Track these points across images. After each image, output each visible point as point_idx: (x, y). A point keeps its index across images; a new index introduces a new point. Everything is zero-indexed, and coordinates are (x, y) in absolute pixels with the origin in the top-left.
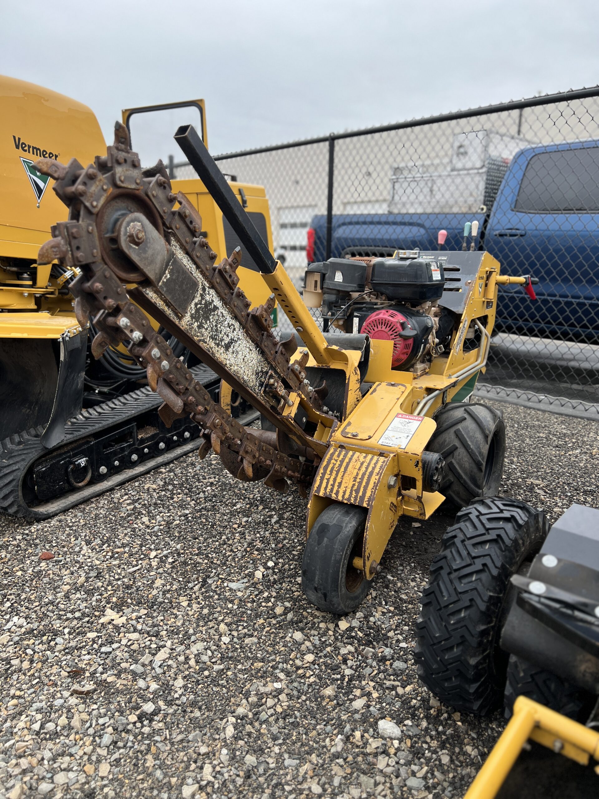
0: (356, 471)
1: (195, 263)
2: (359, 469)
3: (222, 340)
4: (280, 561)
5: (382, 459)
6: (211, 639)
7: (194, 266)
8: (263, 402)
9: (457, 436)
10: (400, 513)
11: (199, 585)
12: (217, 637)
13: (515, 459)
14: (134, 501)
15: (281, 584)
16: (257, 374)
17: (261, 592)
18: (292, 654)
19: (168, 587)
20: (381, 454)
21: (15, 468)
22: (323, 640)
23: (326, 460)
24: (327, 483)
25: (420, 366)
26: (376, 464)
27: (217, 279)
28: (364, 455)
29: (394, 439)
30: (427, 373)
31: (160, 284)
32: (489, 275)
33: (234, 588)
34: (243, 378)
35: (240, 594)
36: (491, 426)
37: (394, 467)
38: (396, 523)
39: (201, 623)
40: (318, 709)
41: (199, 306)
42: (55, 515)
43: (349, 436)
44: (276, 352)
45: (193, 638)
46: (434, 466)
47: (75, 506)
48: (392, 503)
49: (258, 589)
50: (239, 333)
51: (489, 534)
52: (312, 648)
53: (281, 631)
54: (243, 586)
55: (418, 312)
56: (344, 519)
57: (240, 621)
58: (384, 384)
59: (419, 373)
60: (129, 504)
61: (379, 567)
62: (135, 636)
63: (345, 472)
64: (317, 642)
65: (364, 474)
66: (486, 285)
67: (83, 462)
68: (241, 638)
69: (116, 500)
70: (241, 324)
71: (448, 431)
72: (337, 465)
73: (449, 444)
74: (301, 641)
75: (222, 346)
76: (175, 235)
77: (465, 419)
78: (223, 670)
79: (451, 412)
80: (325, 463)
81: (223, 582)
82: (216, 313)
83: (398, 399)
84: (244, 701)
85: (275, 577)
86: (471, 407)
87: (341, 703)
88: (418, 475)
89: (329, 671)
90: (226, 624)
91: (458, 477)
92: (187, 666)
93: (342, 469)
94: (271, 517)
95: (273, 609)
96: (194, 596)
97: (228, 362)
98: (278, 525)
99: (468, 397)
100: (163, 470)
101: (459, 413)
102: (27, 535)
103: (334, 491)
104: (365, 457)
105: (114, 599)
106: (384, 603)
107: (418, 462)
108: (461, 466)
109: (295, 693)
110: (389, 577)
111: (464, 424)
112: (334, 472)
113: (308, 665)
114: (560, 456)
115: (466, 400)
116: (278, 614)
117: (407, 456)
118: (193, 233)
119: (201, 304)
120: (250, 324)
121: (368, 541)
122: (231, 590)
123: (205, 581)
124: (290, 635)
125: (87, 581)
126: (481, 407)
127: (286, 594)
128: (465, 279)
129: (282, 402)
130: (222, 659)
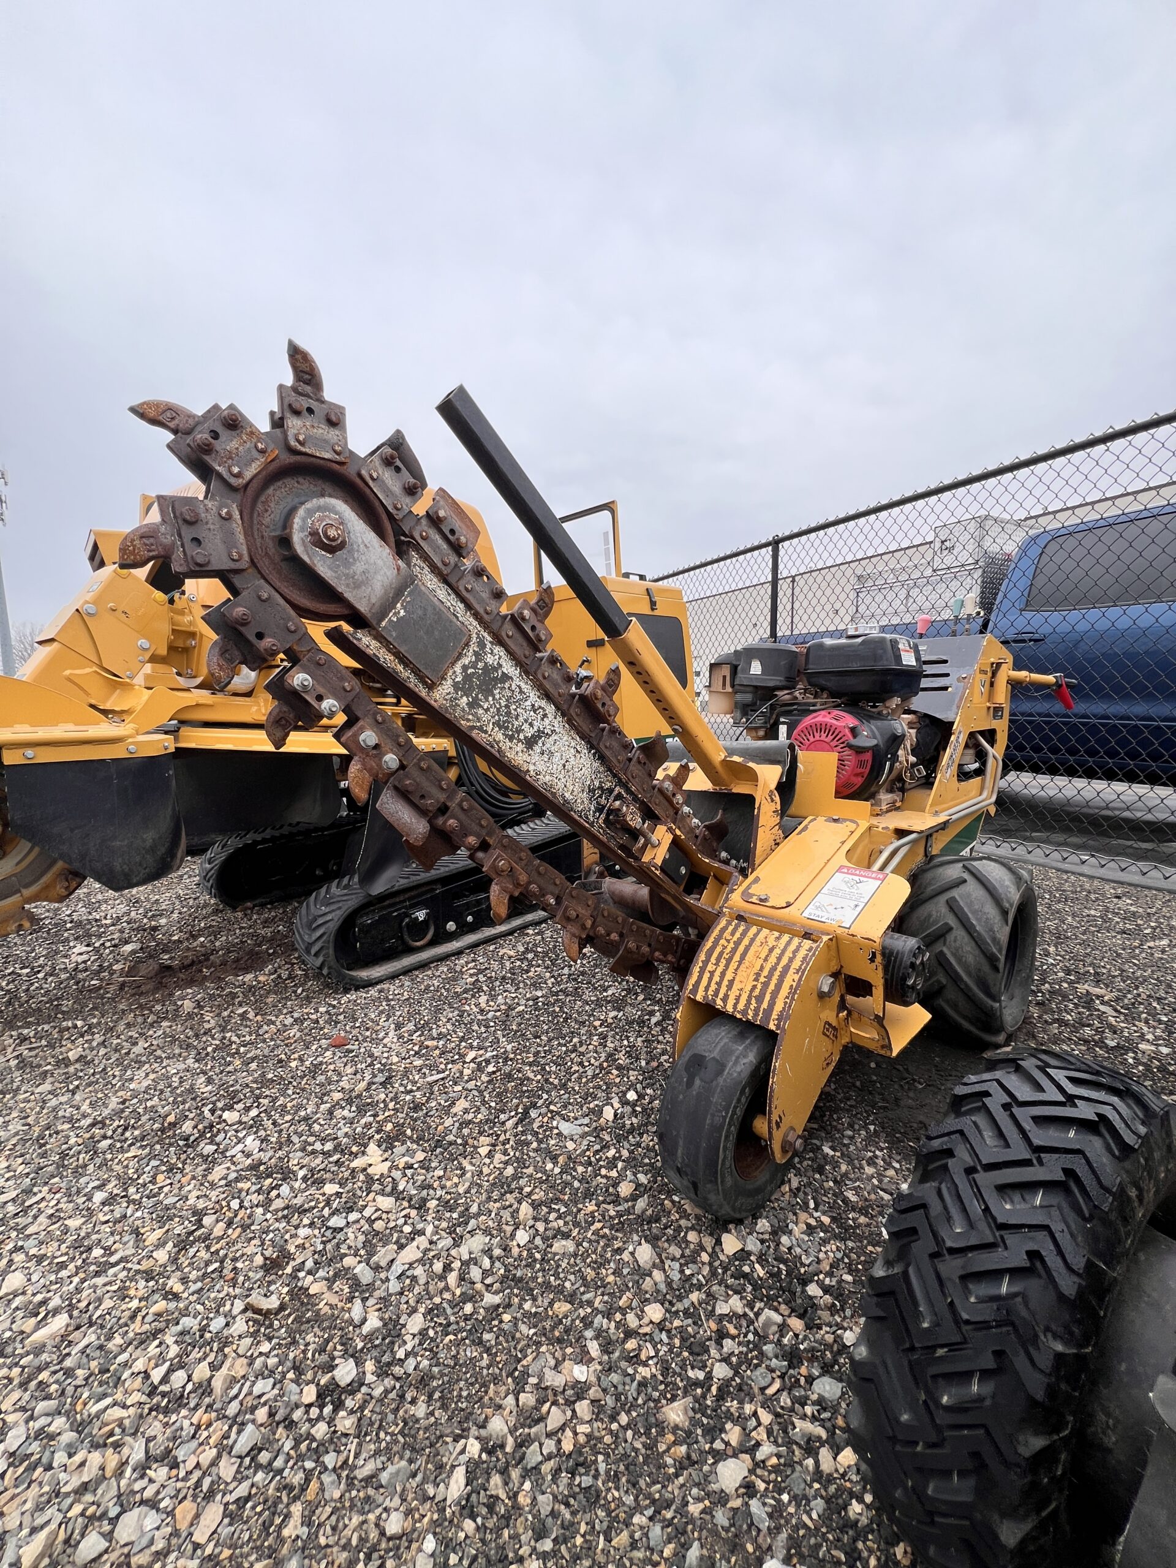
0: (760, 962)
1: (463, 600)
2: (766, 960)
3: (519, 730)
4: (649, 1091)
5: (807, 944)
6: (500, 1230)
7: (462, 606)
8: (604, 839)
9: (951, 909)
10: (845, 1040)
11: (515, 1119)
12: (509, 1229)
13: (1052, 949)
14: (480, 971)
15: (641, 1135)
16: (591, 791)
17: (606, 1147)
18: (624, 1298)
19: (470, 1116)
20: (807, 936)
21: (329, 917)
22: (688, 1272)
23: (712, 939)
24: (710, 979)
25: (885, 797)
26: (795, 952)
27: (509, 630)
28: (777, 934)
29: (830, 909)
30: (898, 809)
31: (383, 624)
32: (996, 668)
33: (565, 1133)
34: (563, 796)
35: (570, 1145)
36: (1013, 895)
37: (830, 960)
38: (836, 1058)
39: (495, 1195)
40: (646, 1457)
41: (470, 671)
42: (380, 981)
43: (754, 900)
44: (630, 760)
45: (473, 1223)
46: (907, 960)
47: (406, 972)
48: (827, 1023)
49: (602, 1140)
50: (553, 721)
51: (1041, 1162)
52: (663, 1287)
53: (620, 1235)
54: (580, 1130)
55: (880, 713)
56: (735, 1047)
57: (558, 1200)
58: (821, 819)
59: (884, 807)
60: (471, 975)
61: (800, 1141)
62: (385, 1203)
63: (740, 962)
64: (676, 1276)
65: (773, 969)
66: (992, 684)
67: (421, 915)
68: (548, 1239)
69: (458, 968)
70: (558, 708)
71: (935, 900)
72: (729, 949)
73: (936, 922)
74: (648, 1267)
75: (519, 740)
76: (418, 548)
77: (965, 881)
78: (498, 1306)
79: (940, 870)
80: (709, 944)
81: (552, 1118)
82: (507, 685)
83: (843, 843)
84: (510, 1400)
85: (634, 1120)
86: (975, 863)
87: (694, 1457)
88: (876, 976)
89: (686, 1354)
90: (532, 1204)
91: (955, 979)
92: (441, 1285)
93: (737, 957)
94: (652, 1013)
95: (615, 1185)
96: (502, 1138)
97: (532, 768)
98: (658, 1029)
99: (968, 849)
100: (531, 932)
101: (954, 872)
102: (334, 1007)
103: (721, 995)
104: (778, 939)
105: (390, 1126)
106: (812, 1205)
107: (874, 954)
108: (959, 960)
109: (610, 1401)
110: (826, 1150)
111: (962, 889)
112: (723, 962)
113: (647, 1330)
114: (1133, 949)
115: (966, 852)
116: (622, 1195)
117: (853, 942)
118: (458, 549)
119: (475, 667)
120: (574, 711)
121: (776, 1095)
122: (560, 1134)
123: (526, 1113)
124: (631, 1248)
125: (368, 1089)
126: (993, 864)
127: (645, 1156)
128: (955, 672)
129: (642, 840)
130: (503, 1280)
